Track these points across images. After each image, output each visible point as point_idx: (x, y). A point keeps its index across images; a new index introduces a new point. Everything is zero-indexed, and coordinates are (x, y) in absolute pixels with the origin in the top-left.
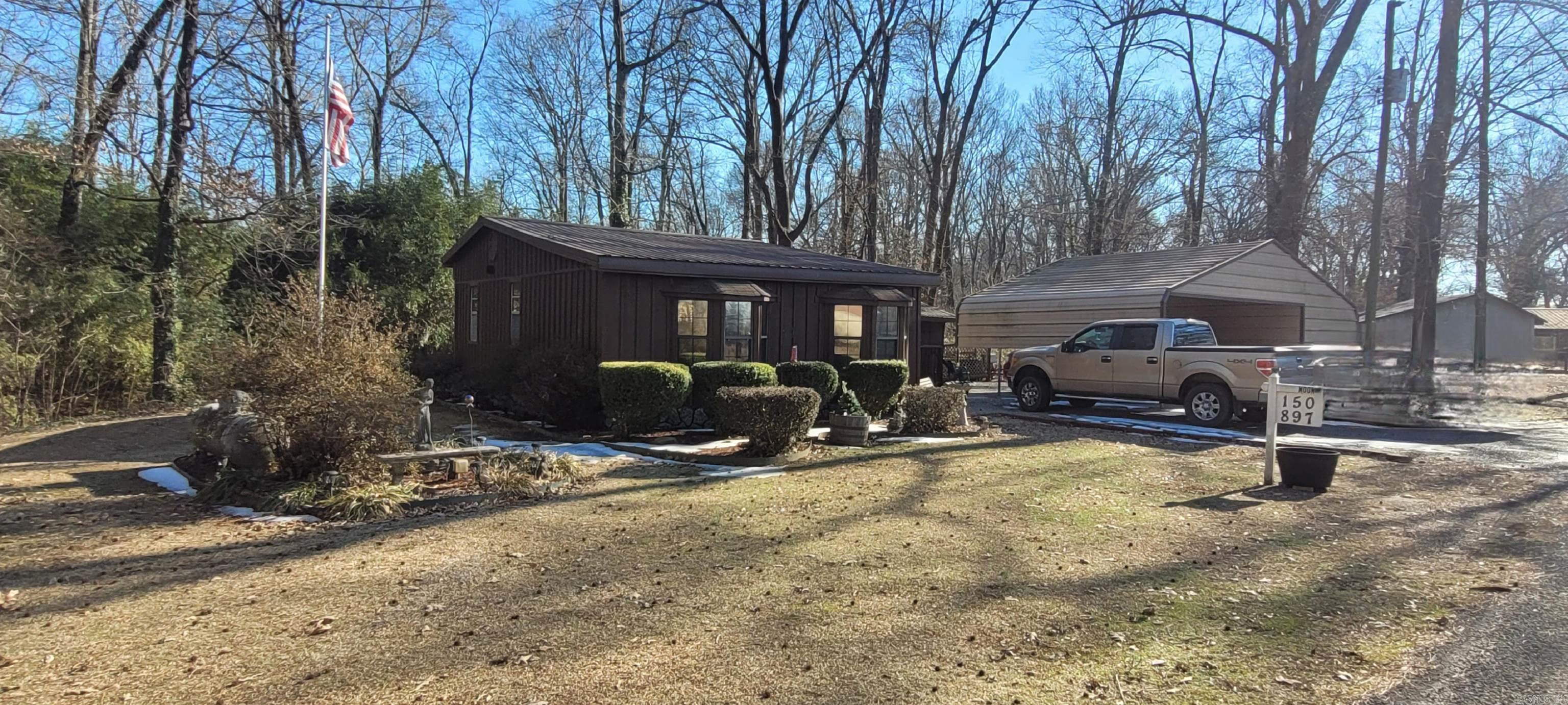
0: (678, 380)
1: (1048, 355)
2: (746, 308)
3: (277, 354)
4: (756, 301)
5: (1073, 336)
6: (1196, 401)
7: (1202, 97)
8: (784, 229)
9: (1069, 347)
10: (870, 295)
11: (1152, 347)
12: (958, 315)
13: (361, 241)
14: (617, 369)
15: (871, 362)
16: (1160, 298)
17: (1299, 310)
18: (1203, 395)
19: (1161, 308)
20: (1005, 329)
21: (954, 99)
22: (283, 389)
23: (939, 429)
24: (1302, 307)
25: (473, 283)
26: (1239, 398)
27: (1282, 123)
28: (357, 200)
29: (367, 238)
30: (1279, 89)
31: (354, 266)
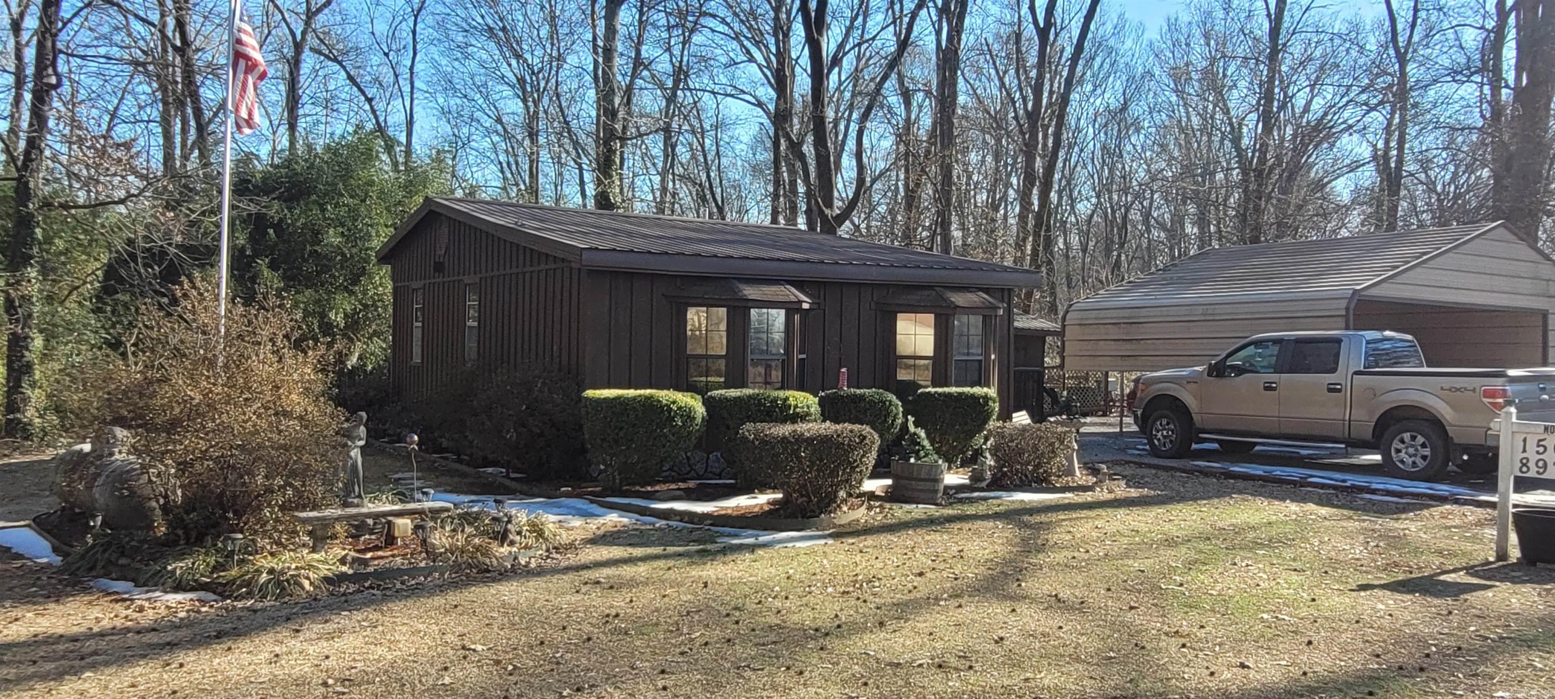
0: (687, 414)
1: (1190, 380)
2: (778, 317)
3: (165, 380)
4: (791, 309)
5: (1224, 355)
6: (1396, 444)
7: (1400, 27)
8: (827, 211)
9: (1218, 370)
10: (945, 300)
11: (1334, 370)
12: (1064, 326)
13: (271, 231)
14: (606, 400)
15: (946, 390)
16: (1344, 303)
17: (1540, 318)
18: (1407, 436)
19: (1346, 317)
20: (1128, 346)
21: (1057, 35)
22: (172, 426)
23: (1039, 481)
24: (1545, 315)
25: (415, 285)
26: (1456, 441)
27: (1513, 62)
28: (266, 176)
29: (279, 227)
30: (1508, 15)
31: (262, 263)
